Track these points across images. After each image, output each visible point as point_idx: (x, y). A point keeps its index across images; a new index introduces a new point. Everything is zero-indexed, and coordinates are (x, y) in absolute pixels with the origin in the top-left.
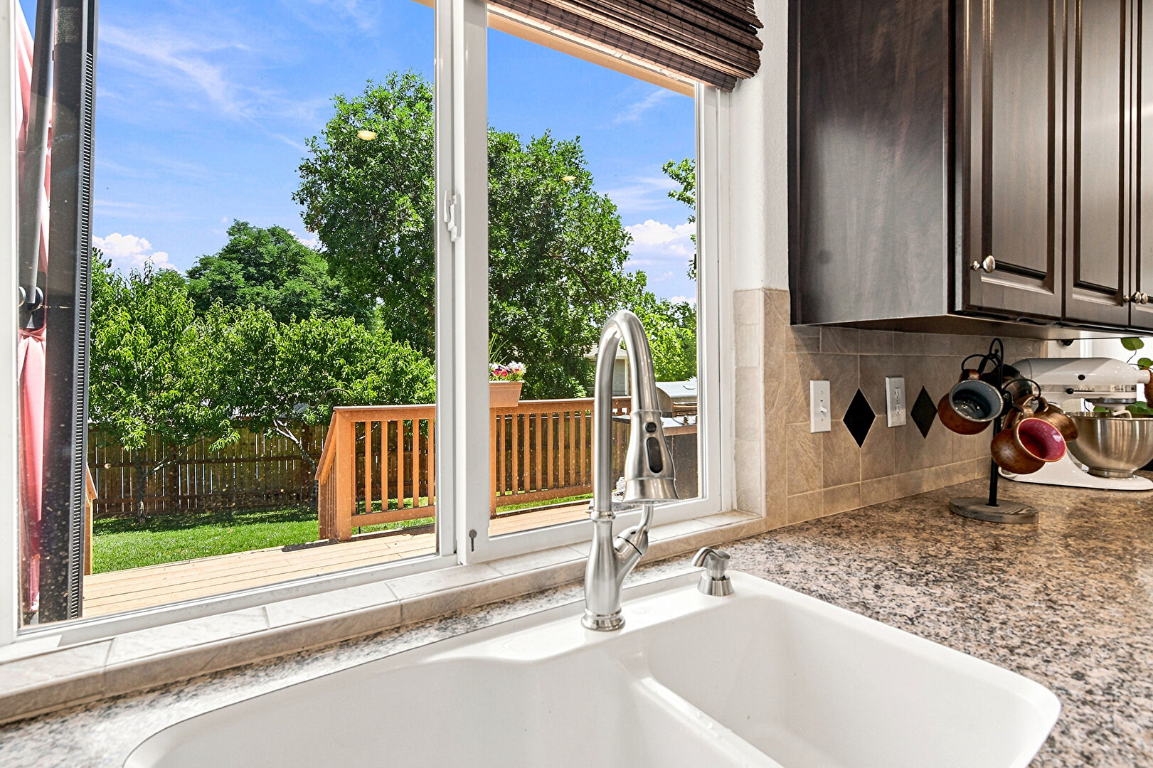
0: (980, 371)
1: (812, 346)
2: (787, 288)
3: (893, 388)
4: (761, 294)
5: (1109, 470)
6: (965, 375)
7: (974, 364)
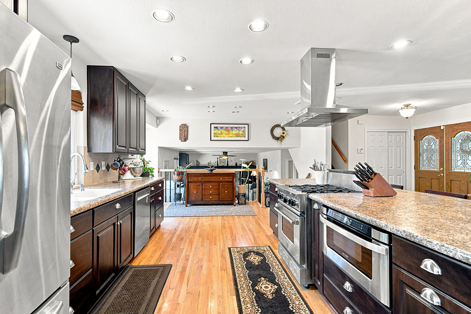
0: (117, 160)
1: (90, 156)
2: (87, 146)
3: (103, 163)
4: (83, 147)
5: (136, 176)
6: (115, 161)
7: (116, 159)
